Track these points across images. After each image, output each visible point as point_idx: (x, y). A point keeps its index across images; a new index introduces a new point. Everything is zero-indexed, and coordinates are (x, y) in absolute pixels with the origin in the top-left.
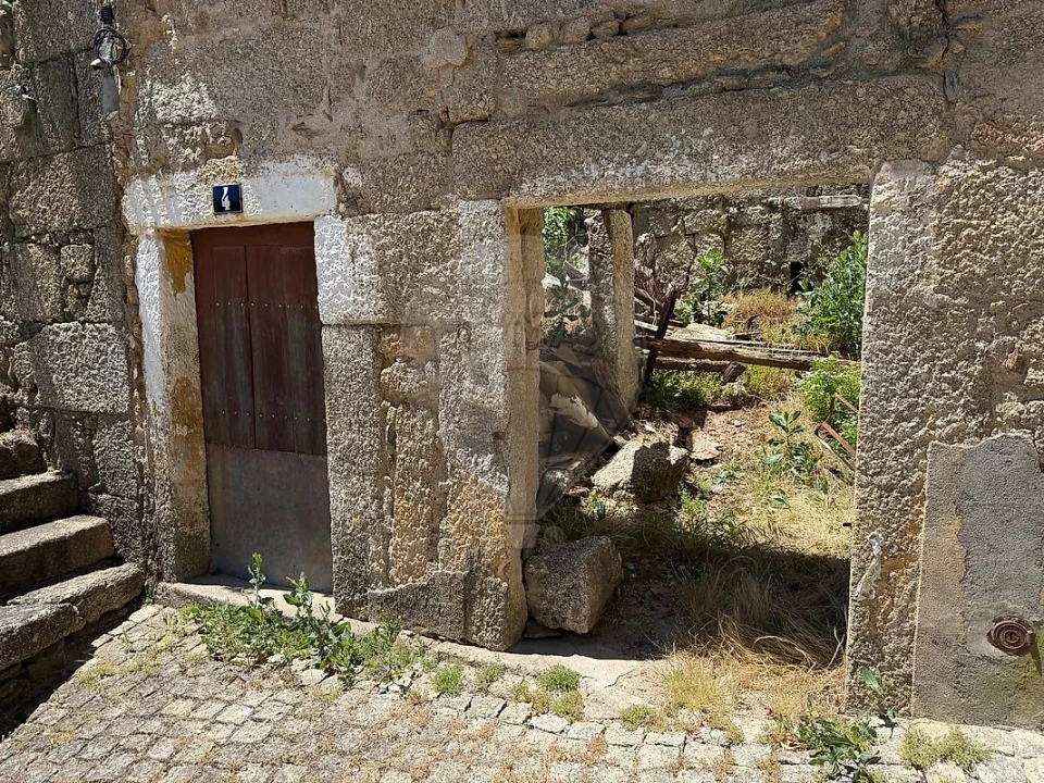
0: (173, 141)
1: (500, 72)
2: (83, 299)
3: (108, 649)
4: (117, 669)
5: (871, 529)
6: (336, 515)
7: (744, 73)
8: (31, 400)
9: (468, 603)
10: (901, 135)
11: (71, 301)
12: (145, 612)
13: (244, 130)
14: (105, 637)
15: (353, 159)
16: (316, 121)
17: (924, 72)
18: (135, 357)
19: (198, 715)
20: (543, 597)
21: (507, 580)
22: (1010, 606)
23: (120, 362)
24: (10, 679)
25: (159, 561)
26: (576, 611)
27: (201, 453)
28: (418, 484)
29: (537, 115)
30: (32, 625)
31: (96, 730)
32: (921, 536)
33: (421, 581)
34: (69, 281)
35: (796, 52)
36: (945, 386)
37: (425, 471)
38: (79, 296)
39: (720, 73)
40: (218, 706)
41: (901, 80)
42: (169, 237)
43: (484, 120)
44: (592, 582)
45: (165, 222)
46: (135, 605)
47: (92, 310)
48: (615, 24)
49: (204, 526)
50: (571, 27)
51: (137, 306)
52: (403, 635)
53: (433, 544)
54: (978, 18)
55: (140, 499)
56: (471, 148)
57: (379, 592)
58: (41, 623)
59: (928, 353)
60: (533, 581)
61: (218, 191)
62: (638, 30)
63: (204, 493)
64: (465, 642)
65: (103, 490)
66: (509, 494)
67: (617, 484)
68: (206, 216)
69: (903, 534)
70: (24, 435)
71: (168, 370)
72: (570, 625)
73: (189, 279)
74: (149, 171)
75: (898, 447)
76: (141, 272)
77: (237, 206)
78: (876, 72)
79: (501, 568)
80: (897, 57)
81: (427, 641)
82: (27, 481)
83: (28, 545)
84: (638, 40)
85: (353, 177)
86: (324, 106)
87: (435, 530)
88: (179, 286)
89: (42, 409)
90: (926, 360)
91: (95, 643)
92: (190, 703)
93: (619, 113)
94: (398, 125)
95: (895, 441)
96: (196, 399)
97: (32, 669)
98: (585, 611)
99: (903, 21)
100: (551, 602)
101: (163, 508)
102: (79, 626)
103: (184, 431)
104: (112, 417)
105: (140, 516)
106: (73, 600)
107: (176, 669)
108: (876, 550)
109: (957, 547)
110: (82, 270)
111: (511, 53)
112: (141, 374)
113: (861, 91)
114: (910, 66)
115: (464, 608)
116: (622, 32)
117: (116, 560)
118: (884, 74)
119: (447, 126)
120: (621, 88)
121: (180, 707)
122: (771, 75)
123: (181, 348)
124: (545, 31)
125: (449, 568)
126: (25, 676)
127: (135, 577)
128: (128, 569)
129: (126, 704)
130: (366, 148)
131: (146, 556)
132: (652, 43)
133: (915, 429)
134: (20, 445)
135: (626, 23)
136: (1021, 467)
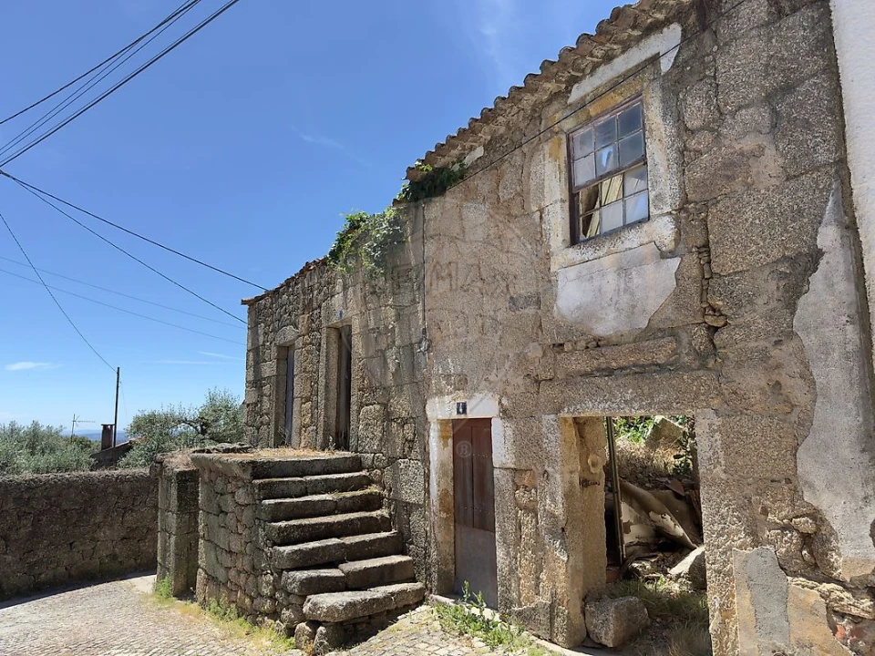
0: (444, 382)
1: (555, 360)
2: (411, 448)
3: (404, 621)
4: (404, 629)
5: (714, 594)
6: (499, 566)
7: (643, 366)
8: (389, 495)
9: (551, 620)
10: (702, 397)
11: (406, 449)
12: (423, 608)
13: (468, 379)
14: (403, 616)
15: (504, 394)
16: (492, 378)
17: (709, 369)
18: (427, 477)
19: (428, 649)
20: (592, 623)
21: (568, 609)
22: (778, 644)
23: (421, 479)
24: (363, 623)
25: (431, 582)
26: (606, 634)
27: (452, 527)
28: (530, 552)
29: (570, 379)
30: (374, 599)
31: (390, 648)
32: (735, 600)
33: (533, 605)
34: (406, 440)
35: (661, 359)
36: (735, 519)
37: (532, 545)
38: (409, 448)
39: (635, 365)
40: (437, 648)
41: (701, 373)
42: (443, 423)
43: (551, 380)
44: (617, 619)
45: (440, 417)
46: (419, 603)
47: (413, 455)
48: (594, 343)
49: (452, 567)
50: (579, 344)
51: (429, 453)
52: (525, 634)
53: (537, 585)
54: (724, 348)
55: (425, 549)
56: (547, 392)
57: (516, 609)
58: (378, 599)
59: (726, 502)
60: (588, 614)
61: (458, 404)
62: (604, 345)
63: (452, 549)
64: (551, 641)
65: (412, 543)
66: (568, 561)
67: (680, 574)
68: (455, 416)
69: (728, 598)
70: (384, 512)
71: (438, 485)
72: (604, 641)
73: (450, 441)
74: (436, 394)
75: (720, 550)
76: (431, 438)
77: (464, 411)
78: (689, 369)
79: (565, 602)
80: (697, 363)
81: (535, 638)
82: (384, 534)
83: (378, 564)
84: (603, 350)
85: (505, 401)
86: (495, 371)
87: (538, 578)
88: (445, 445)
89: (393, 500)
90: (726, 505)
91: (399, 617)
92: (427, 645)
93: (598, 380)
94: (520, 380)
95: (718, 547)
96: (450, 499)
97: (372, 621)
98: (611, 633)
99: (697, 347)
100: (595, 627)
101: (434, 555)
102: (393, 607)
103: (444, 515)
104: (418, 506)
105: (425, 558)
106: (392, 594)
107: (426, 632)
108: (717, 605)
109: (751, 607)
110: (410, 436)
111: (559, 353)
112: (429, 484)
113: (685, 377)
114: (703, 366)
115: (550, 622)
116: (598, 346)
117: (414, 580)
118: (693, 370)
119: (538, 382)
120: (598, 370)
121: (423, 646)
122: (653, 368)
123: (445, 474)
124: (570, 345)
125: (544, 599)
126: (369, 623)
127: (421, 589)
128: (419, 585)
129: (404, 641)
130: (509, 390)
131: (426, 579)
132: (607, 351)
133: (726, 540)
134: (382, 516)
135: (598, 343)
136: (771, 564)
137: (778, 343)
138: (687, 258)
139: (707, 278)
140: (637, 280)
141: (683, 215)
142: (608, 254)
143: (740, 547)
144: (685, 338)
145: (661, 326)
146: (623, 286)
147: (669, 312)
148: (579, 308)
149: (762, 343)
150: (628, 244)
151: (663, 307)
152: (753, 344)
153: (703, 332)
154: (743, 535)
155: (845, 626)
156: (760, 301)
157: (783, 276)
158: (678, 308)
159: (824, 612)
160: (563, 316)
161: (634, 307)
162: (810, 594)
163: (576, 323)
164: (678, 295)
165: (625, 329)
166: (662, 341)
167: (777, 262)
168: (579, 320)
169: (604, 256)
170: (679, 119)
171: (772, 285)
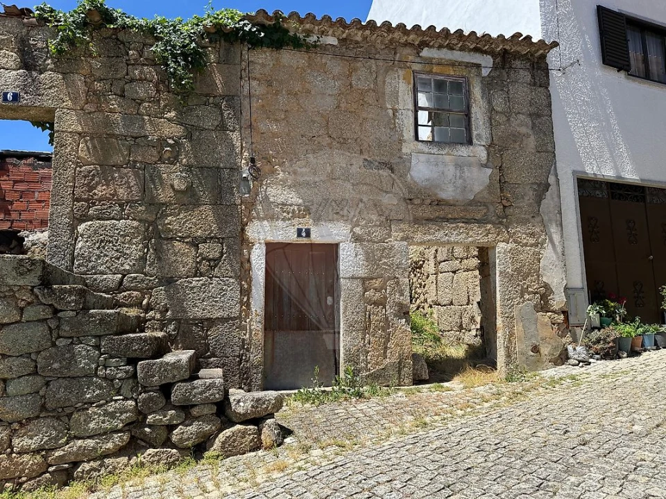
0: (277, 210)
1: (405, 208)
2: (213, 267)
5: (506, 328)
6: (346, 348)
8: (163, 316)
9: (399, 371)
10: (501, 237)
13: (312, 210)
16: (344, 212)
21: (412, 361)
22: (534, 342)
23: (235, 294)
28: (380, 332)
32: (515, 328)
33: (382, 367)
34: (204, 259)
35: (478, 217)
36: (515, 292)
37: (382, 326)
41: (499, 226)
43: (401, 220)
45: (270, 239)
47: (218, 272)
48: (437, 202)
50: (426, 201)
51: (249, 270)
53: (385, 353)
54: (511, 215)
55: (240, 356)
56: (398, 227)
57: (364, 374)
59: (511, 285)
61: (300, 230)
62: (443, 205)
64: (399, 385)
65: (213, 356)
68: (292, 238)
74: (264, 219)
76: (253, 257)
77: (309, 236)
78: (494, 223)
79: (410, 357)
80: (498, 221)
85: (357, 230)
86: (347, 208)
87: (386, 348)
89: (171, 320)
101: (256, 358)
104: (226, 319)
109: (522, 330)
110: (214, 255)
111: (409, 204)
112: (249, 299)
114: (500, 223)
115: (398, 373)
118: (496, 224)
124: (418, 201)
125: (392, 360)
132: (446, 208)
133: (511, 302)
135: (440, 203)
136: (531, 309)
137: (533, 217)
138: (495, 170)
139: (502, 183)
140: (467, 174)
141: (492, 149)
142: (448, 154)
143: (517, 304)
144: (492, 209)
145: (481, 200)
146: (458, 174)
147: (485, 194)
148: (428, 180)
149: (527, 216)
150: (460, 153)
151: (482, 191)
152: (523, 216)
153: (502, 207)
154: (518, 299)
155: (555, 327)
156: (526, 198)
157: (535, 190)
158: (490, 193)
159: (550, 324)
160: (415, 182)
161: (465, 187)
162: (545, 318)
163: (425, 188)
164: (490, 187)
165: (460, 198)
166: (480, 208)
167: (532, 184)
168: (428, 187)
169: (445, 155)
170: (490, 102)
171: (531, 193)
